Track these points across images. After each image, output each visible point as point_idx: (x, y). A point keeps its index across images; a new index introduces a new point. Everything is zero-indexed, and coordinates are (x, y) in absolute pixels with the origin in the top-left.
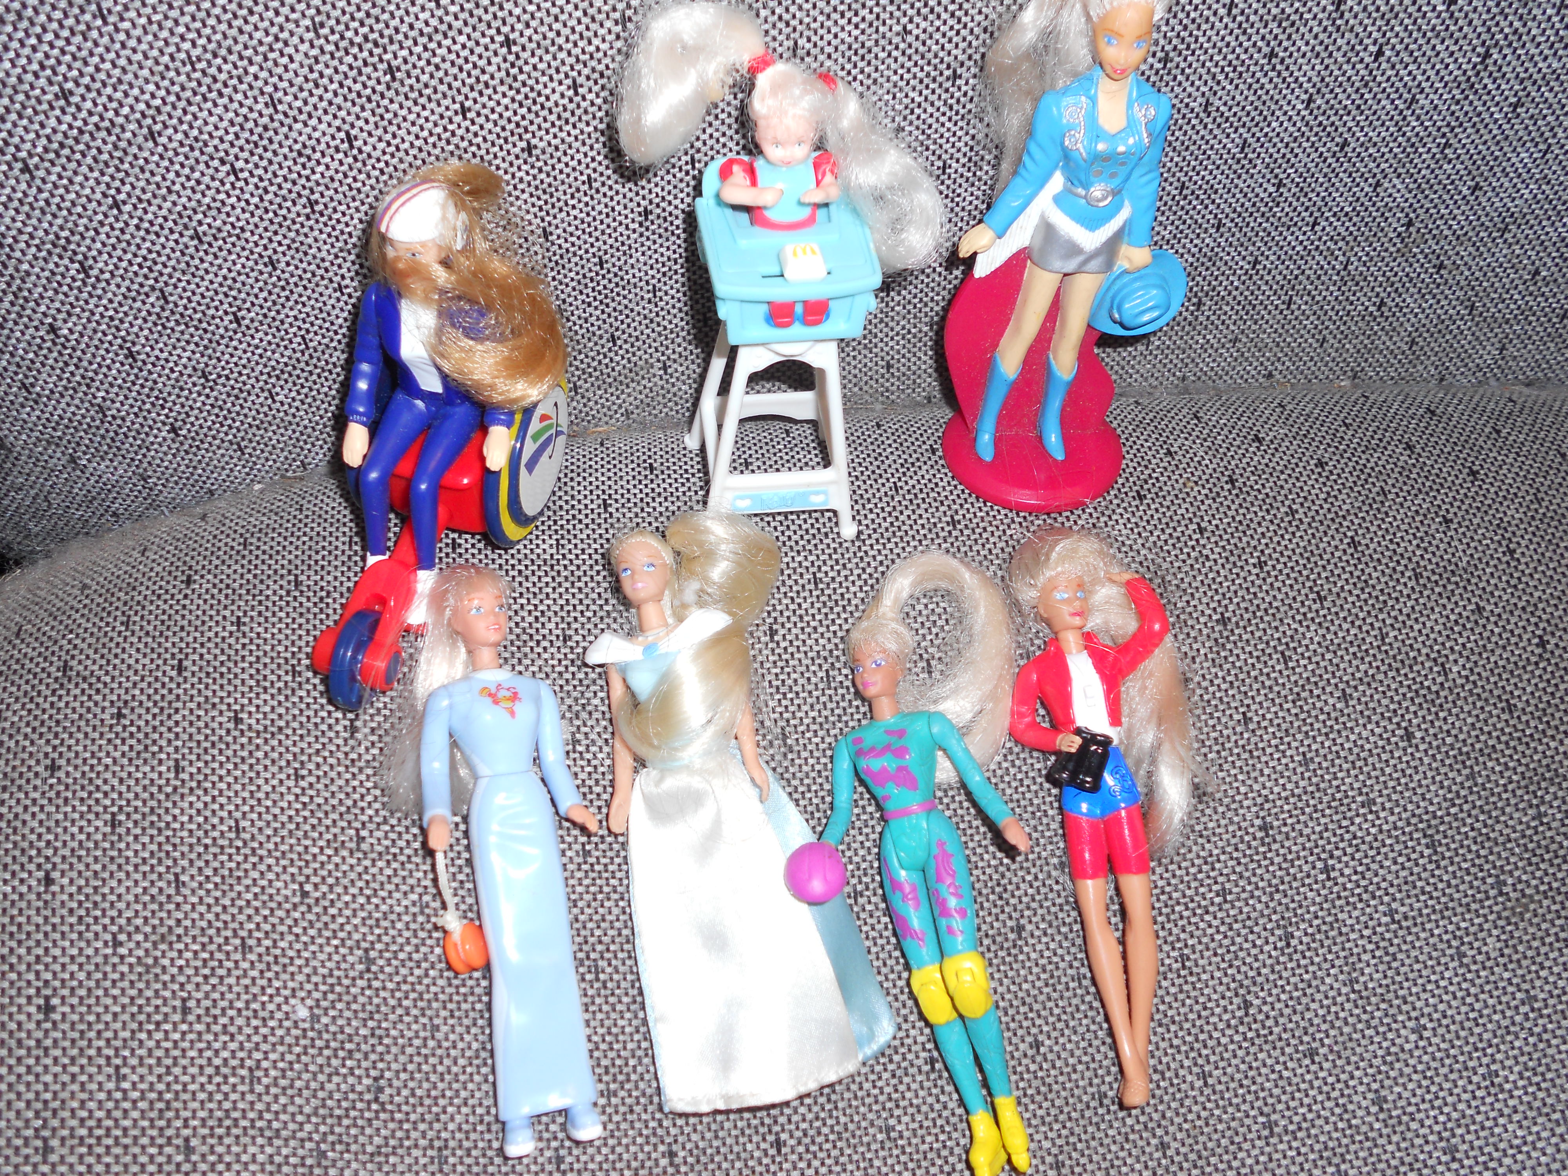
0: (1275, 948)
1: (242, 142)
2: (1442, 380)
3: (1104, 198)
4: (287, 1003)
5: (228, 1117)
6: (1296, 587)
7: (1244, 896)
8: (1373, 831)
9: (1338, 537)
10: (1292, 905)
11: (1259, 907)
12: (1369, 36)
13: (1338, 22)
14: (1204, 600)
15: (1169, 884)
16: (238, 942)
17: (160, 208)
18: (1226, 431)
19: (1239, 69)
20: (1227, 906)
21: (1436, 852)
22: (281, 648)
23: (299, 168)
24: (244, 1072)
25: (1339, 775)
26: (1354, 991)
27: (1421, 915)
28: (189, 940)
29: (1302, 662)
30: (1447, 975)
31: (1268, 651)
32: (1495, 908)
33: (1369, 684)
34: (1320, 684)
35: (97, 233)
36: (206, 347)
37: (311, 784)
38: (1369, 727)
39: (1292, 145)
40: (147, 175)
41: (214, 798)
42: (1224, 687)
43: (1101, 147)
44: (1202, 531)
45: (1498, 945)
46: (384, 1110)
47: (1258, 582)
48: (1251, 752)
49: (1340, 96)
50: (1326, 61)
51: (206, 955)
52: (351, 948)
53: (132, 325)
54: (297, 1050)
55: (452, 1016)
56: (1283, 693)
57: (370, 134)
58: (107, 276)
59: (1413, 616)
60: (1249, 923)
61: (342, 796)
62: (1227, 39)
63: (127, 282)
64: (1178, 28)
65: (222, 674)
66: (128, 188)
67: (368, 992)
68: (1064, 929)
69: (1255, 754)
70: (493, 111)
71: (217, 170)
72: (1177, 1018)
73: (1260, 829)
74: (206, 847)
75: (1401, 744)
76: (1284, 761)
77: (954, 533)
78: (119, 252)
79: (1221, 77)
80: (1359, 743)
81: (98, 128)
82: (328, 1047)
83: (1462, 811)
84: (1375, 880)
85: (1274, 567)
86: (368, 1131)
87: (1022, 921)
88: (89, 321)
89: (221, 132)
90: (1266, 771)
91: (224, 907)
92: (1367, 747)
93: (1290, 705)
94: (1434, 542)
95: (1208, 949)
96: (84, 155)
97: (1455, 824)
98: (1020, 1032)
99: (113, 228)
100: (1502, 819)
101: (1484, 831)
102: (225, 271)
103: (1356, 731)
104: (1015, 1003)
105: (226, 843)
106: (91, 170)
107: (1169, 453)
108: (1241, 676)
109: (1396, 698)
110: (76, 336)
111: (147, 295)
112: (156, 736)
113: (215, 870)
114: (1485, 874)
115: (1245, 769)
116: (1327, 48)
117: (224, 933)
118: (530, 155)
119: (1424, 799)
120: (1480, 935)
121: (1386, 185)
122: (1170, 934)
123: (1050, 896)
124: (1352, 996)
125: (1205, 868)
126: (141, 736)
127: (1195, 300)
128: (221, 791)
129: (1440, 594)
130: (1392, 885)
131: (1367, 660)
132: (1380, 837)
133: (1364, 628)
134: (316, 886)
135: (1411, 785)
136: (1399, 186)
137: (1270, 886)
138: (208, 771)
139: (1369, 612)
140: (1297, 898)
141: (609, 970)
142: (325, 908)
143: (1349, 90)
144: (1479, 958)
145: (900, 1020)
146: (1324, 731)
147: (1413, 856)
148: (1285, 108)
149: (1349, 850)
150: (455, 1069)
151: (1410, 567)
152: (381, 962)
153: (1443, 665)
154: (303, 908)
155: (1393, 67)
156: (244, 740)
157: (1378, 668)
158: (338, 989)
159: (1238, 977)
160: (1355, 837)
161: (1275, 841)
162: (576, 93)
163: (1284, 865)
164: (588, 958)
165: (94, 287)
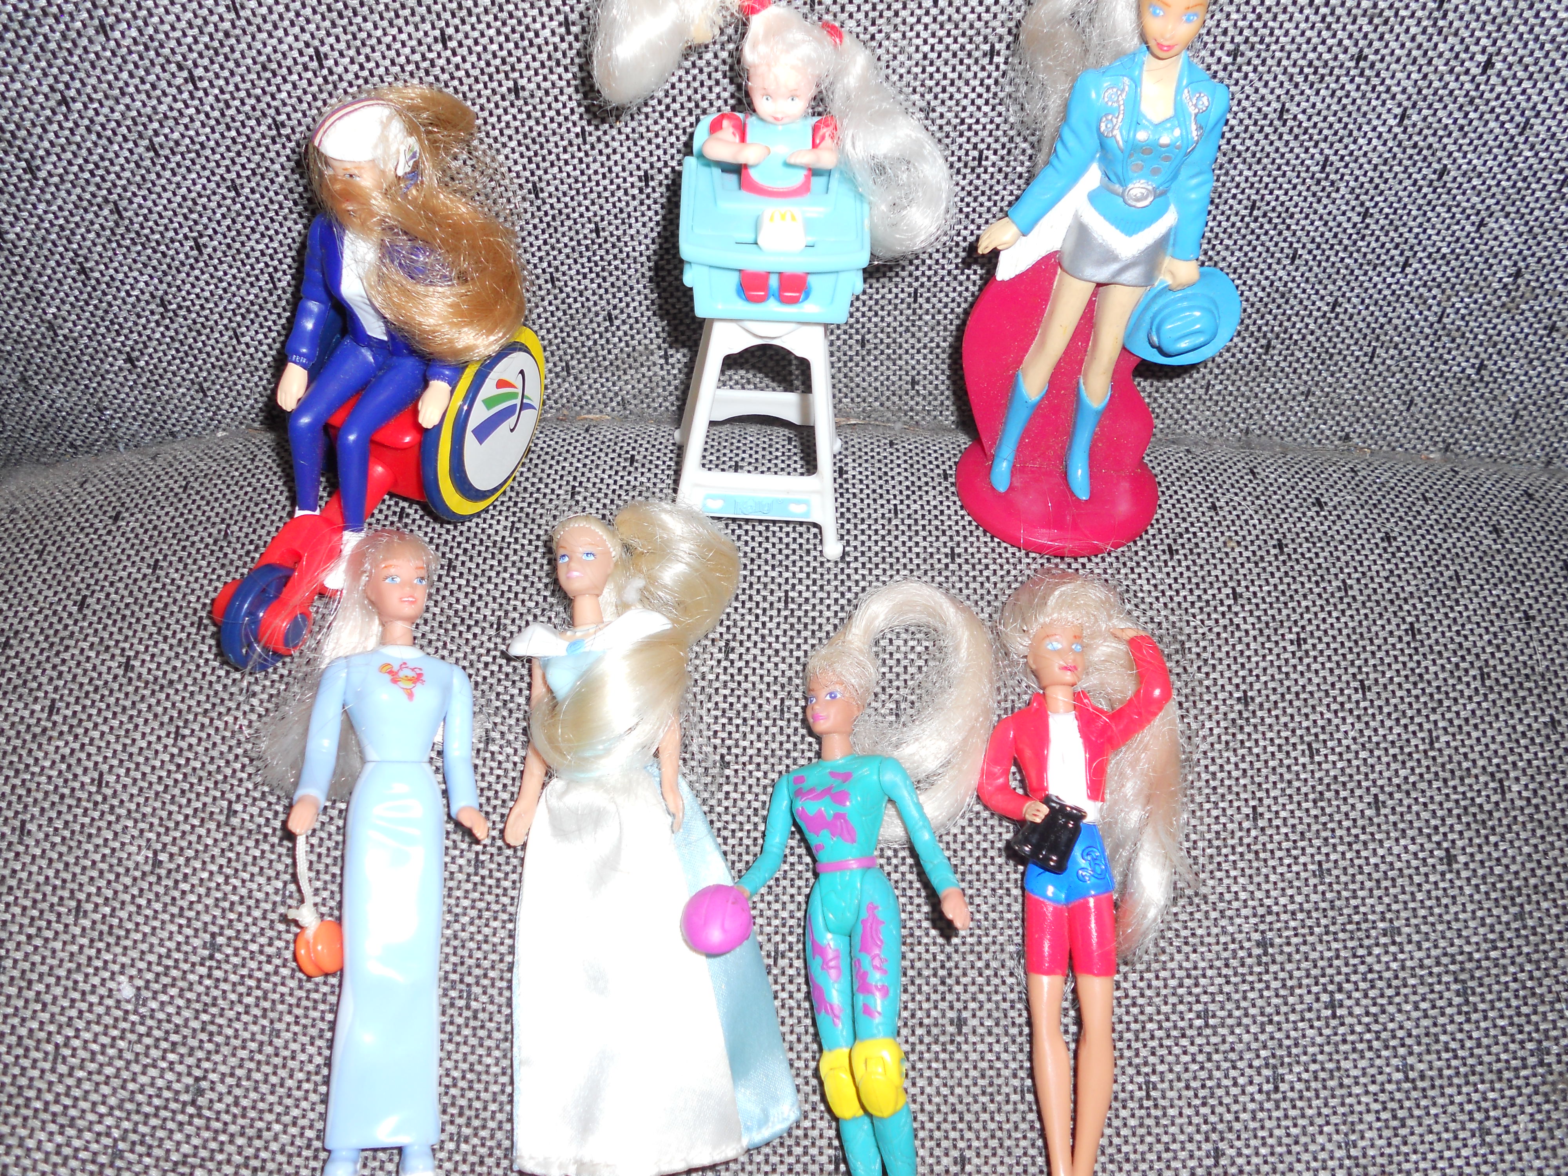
0: (1260, 1091)
1: (201, 46)
2: (1549, 463)
3: (1144, 198)
4: (112, 978)
5: (20, 1094)
6: (1337, 672)
7: (1230, 1021)
8: (1394, 965)
9: (1394, 621)
10: (1287, 1042)
11: (1246, 1038)
12: (1477, 43)
13: (1441, 23)
14: (1227, 674)
15: (1142, 995)
16: (73, 904)
17: (112, 110)
18: (1283, 492)
19: (1321, 71)
20: (1208, 1031)
21: (1467, 1002)
22: (193, 599)
23: (263, 83)
24: (50, 1048)
25: (1360, 893)
26: (1349, 1157)
27: (1441, 1076)
28: (20, 894)
29: (1331, 758)
30: (1465, 1152)
31: (1292, 740)
32: (1533, 1081)
33: (1408, 793)
34: (1350, 786)
35: (45, 130)
36: (165, 274)
37: (190, 746)
38: (1403, 842)
39: (1381, 168)
40: (98, 71)
41: (83, 746)
42: (1235, 774)
43: (1142, 136)
44: (1236, 596)
45: (1531, 1126)
46: (200, 1116)
47: (1293, 662)
48: (1257, 853)
49: (1440, 113)
50: (1425, 69)
51: (35, 913)
52: (196, 930)
53: (84, 238)
54: (116, 1033)
55: (297, 1023)
56: (1304, 790)
57: (342, 54)
58: (56, 179)
59: (1472, 722)
60: (1232, 1056)
61: (222, 763)
62: (1308, 33)
63: (78, 190)
64: (1251, 17)
65: (124, 617)
66: (77, 84)
67: (207, 982)
68: (1014, 1031)
69: (1262, 855)
70: (476, 43)
71: (174, 75)
72: (1132, 1157)
73: (1258, 944)
74: (62, 797)
75: (1439, 868)
76: (1295, 868)
77: (952, 567)
78: (69, 155)
79: (1299, 79)
80: (1389, 859)
81: (45, 14)
82: (148, 1035)
83: (1504, 956)
84: (1391, 1026)
85: (1314, 646)
86: (178, 1136)
87: (965, 1014)
88: (38, 228)
89: (178, 34)
90: (1273, 878)
91: (67, 865)
92: (1398, 865)
93: (1310, 805)
94: (1510, 640)
95: (1179, 1079)
96: (30, 42)
97: (1494, 971)
98: (945, 1144)
99: (61, 127)
100: (1554, 972)
101: (1529, 984)
102: (184, 190)
103: (1387, 844)
104: (944, 1108)
105: (85, 796)
106: (38, 59)
107: (1213, 507)
108: (1257, 765)
109: (1439, 813)
110: (24, 242)
111: (100, 207)
112: (39, 672)
113: (66, 823)
114: (1523, 1037)
115: (1248, 872)
116: (1425, 53)
117: (59, 892)
118: (517, 97)
119: (1460, 936)
120: (1511, 1111)
121: (1492, 225)
122: (1137, 1055)
123: (1002, 989)
124: (1347, 1162)
125: (1188, 982)
126: (23, 669)
127: (1263, 342)
128: (92, 740)
129: (1508, 700)
130: (1410, 1035)
131: (1409, 764)
132: (1401, 975)
133: (1411, 728)
134: (172, 855)
135: (1446, 917)
136: (1507, 228)
137: (1262, 1014)
138: (84, 717)
139: (1419, 711)
140: (1293, 1034)
141: (484, 999)
142: (176, 882)
143: (1451, 107)
144: (1506, 1138)
145: (808, 1107)
146: (1347, 839)
147: (1440, 1003)
148: (1375, 122)
149: (1362, 985)
150: (290, 1083)
151: (1477, 664)
152: (229, 951)
153: (1501, 781)
154: (153, 879)
155: (1504, 83)
156: (131, 689)
157: (1421, 775)
158: (174, 973)
159: (1213, 1119)
160: (1371, 971)
161: (1274, 962)
162: (568, 32)
163: (1282, 992)
164: (462, 981)
165: (42, 190)
